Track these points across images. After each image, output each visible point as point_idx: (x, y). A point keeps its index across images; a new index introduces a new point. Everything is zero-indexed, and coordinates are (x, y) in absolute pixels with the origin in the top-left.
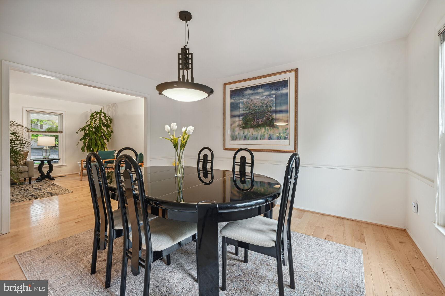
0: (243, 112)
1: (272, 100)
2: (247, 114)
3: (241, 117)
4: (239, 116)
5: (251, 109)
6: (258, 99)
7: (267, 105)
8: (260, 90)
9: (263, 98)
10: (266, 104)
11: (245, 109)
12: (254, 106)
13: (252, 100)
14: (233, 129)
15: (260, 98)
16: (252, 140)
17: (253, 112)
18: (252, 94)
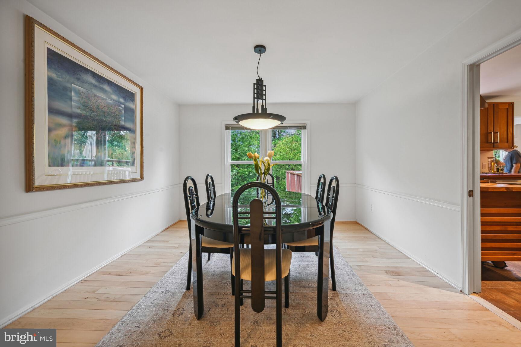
0: (78, 111)
1: (120, 111)
2: (86, 117)
3: (75, 121)
4: (70, 116)
5: (93, 111)
6: (104, 99)
7: (116, 115)
8: (106, 87)
9: (111, 102)
10: (114, 113)
11: (82, 107)
12: (99, 109)
13: (95, 96)
14: (55, 140)
15: (106, 99)
16: (95, 166)
17: (98, 118)
18: (96, 86)
